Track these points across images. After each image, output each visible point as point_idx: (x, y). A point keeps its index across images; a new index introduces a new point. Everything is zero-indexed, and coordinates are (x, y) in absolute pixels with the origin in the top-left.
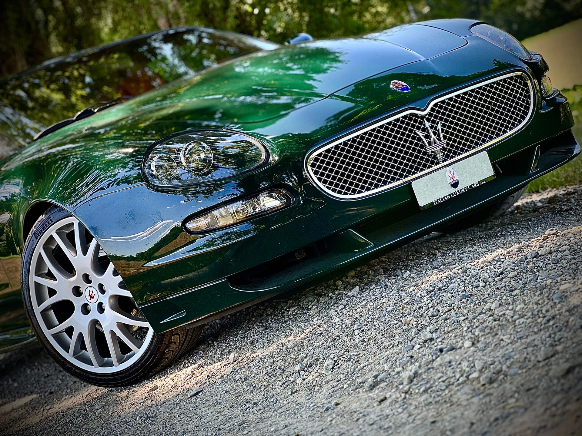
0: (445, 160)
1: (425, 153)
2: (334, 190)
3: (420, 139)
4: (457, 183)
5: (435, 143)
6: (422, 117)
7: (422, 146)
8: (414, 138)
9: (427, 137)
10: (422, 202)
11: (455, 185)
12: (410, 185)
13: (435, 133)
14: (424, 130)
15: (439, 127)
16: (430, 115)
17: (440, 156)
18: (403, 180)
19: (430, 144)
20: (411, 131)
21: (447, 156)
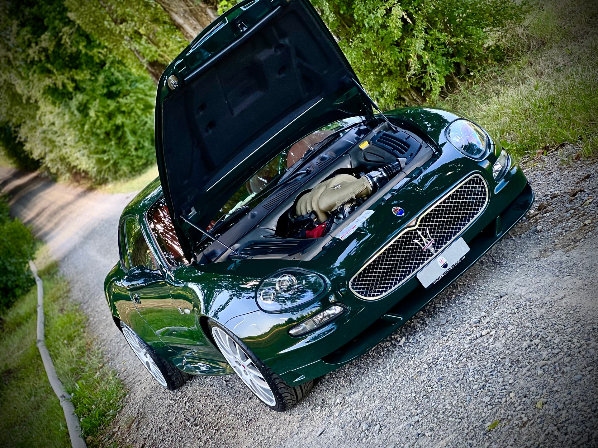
0: (436, 251)
1: (422, 252)
2: (366, 296)
3: (417, 244)
4: (447, 265)
5: (427, 243)
6: (415, 230)
7: (420, 248)
8: (413, 245)
9: (421, 241)
10: (426, 285)
11: (445, 266)
12: (416, 277)
13: (425, 237)
14: (419, 237)
15: (428, 231)
16: (420, 226)
17: (432, 250)
18: (412, 274)
19: (424, 245)
20: (410, 241)
21: (437, 248)
